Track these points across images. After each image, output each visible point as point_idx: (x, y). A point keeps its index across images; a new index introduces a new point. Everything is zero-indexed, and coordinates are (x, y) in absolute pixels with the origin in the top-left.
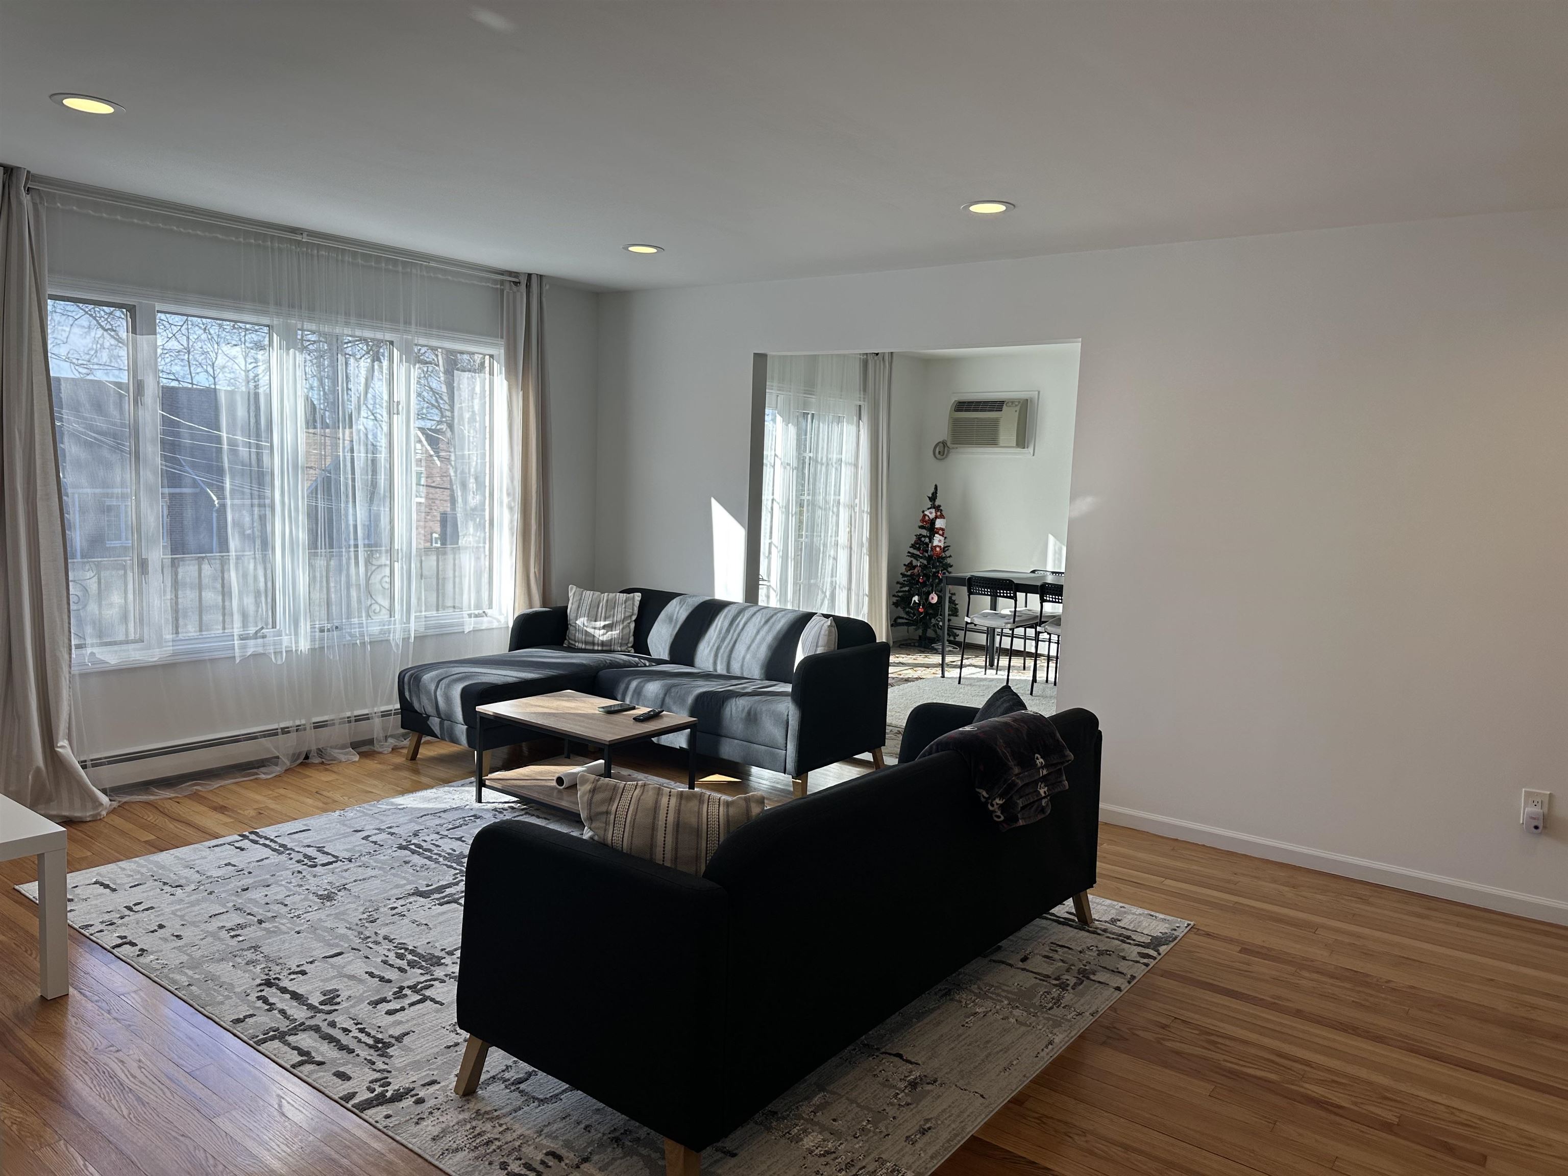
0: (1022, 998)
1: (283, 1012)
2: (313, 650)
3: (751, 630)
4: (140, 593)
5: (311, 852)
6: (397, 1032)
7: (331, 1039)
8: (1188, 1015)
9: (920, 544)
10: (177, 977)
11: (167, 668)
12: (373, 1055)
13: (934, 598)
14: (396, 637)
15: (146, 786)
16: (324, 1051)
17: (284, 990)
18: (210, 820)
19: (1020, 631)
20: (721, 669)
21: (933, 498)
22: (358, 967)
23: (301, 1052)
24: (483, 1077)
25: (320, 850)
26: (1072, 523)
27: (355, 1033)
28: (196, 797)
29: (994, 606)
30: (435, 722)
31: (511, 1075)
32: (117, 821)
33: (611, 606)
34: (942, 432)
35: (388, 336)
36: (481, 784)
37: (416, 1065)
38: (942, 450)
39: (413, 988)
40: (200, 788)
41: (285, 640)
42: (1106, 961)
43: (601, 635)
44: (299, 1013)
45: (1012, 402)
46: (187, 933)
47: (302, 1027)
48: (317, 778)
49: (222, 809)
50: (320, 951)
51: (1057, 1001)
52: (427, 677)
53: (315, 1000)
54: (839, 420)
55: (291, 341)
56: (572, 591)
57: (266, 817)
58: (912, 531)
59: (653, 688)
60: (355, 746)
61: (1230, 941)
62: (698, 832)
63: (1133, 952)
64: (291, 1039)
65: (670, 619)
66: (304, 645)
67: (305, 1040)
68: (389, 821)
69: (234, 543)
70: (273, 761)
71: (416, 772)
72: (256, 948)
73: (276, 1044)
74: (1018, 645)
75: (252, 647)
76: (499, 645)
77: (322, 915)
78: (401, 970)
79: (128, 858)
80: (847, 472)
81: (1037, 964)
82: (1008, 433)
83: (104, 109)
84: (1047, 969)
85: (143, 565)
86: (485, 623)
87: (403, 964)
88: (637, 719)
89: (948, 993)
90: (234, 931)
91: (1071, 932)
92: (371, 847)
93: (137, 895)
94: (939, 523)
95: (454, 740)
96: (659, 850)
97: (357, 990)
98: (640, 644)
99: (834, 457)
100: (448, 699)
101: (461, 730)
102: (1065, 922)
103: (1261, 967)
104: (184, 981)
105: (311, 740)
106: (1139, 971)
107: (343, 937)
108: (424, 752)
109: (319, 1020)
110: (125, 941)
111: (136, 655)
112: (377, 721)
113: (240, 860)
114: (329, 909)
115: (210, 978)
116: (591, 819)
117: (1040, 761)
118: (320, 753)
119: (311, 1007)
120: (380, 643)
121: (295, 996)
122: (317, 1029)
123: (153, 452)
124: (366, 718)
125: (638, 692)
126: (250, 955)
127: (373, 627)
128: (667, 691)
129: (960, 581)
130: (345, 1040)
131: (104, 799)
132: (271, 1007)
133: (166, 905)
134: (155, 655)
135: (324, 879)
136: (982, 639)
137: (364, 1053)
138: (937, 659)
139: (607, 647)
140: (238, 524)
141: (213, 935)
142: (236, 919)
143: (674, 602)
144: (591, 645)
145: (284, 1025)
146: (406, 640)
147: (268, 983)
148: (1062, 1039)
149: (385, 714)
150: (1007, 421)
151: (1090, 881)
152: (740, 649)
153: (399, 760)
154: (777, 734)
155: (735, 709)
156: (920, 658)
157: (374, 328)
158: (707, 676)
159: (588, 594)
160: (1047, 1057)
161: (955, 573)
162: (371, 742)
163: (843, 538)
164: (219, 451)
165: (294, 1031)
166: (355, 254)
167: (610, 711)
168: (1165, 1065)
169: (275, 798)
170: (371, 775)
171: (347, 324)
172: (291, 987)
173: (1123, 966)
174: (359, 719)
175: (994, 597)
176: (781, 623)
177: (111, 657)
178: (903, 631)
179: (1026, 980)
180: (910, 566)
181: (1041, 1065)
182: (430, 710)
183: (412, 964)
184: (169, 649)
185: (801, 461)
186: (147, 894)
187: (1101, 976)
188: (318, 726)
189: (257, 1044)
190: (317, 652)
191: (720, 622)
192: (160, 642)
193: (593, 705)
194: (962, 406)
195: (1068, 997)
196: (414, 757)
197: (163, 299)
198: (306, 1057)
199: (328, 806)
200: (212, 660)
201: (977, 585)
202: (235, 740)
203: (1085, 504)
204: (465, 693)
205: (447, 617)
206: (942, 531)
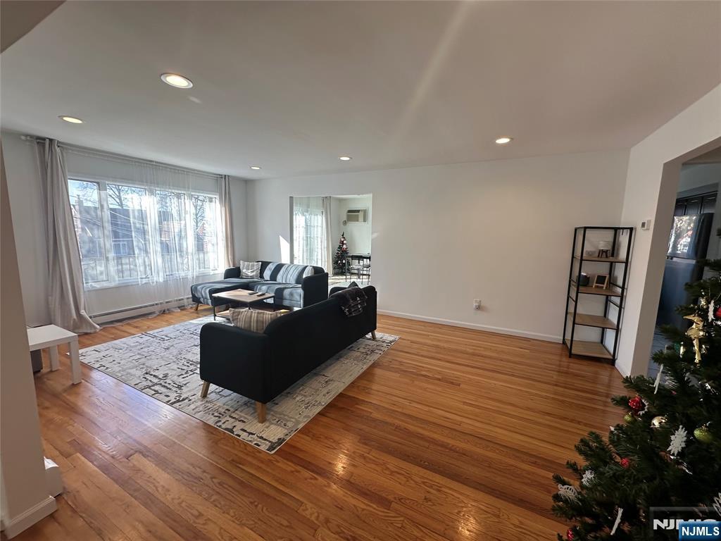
0: (356, 359)
1: (150, 381)
2: (164, 281)
3: (292, 270)
4: (106, 267)
5: (163, 337)
6: (184, 383)
7: (164, 386)
8: (397, 359)
9: (340, 247)
10: (117, 374)
11: (117, 288)
12: (177, 389)
13: (344, 261)
14: (190, 277)
15: (112, 322)
16: (163, 390)
17: (151, 375)
18: (132, 330)
19: (365, 269)
20: (284, 282)
21: (343, 235)
22: (175, 366)
23: (155, 391)
24: (209, 392)
25: (166, 336)
26: (372, 240)
27: (172, 384)
28: (129, 324)
29: (359, 263)
30: (202, 300)
31: (218, 391)
32: (103, 333)
33: (253, 266)
34: (345, 218)
35: (184, 192)
36: (215, 316)
37: (189, 391)
38: (345, 223)
39: (191, 371)
40: (130, 322)
41: (155, 278)
42: (379, 348)
43: (250, 274)
44: (156, 380)
45: (362, 211)
46: (122, 362)
47: (156, 384)
48: (167, 317)
49: (137, 327)
50: (163, 363)
51: (365, 358)
52: (199, 287)
53: (161, 377)
54: (317, 215)
55: (152, 193)
56: (241, 262)
57: (149, 328)
58: (338, 244)
59: (264, 288)
60: (179, 307)
61: (409, 340)
62: (263, 322)
63: (385, 345)
64: (152, 388)
65: (270, 269)
66: (161, 280)
67: (157, 388)
68: (189, 327)
69: (137, 252)
70: (154, 313)
71: (197, 313)
72: (144, 364)
73: (148, 389)
74: (365, 272)
75: (144, 281)
76: (221, 278)
77: (166, 354)
78: (188, 366)
79: (105, 342)
80: (320, 229)
81: (361, 350)
82: (361, 218)
83: (80, 122)
84: (364, 351)
85: (107, 259)
86: (216, 272)
87: (189, 365)
88: (258, 296)
89: (338, 359)
90: (137, 360)
91: (370, 341)
92: (182, 334)
93: (107, 352)
94: (345, 242)
95: (208, 304)
96: (252, 327)
97: (174, 373)
98: (261, 276)
99: (316, 224)
100: (205, 293)
101: (210, 301)
102: (370, 339)
103: (415, 346)
104: (120, 375)
105: (165, 307)
106: (386, 349)
107: (171, 359)
108: (199, 308)
109: (162, 382)
110: (102, 366)
111: (105, 285)
112: (185, 300)
113: (141, 341)
114: (168, 352)
115: (128, 373)
116: (233, 320)
117: (358, 299)
118: (168, 310)
119: (160, 379)
120: (185, 279)
121: (155, 376)
122: (161, 384)
123: (108, 227)
124: (182, 299)
125: (260, 289)
126: (141, 366)
127: (182, 274)
128: (268, 288)
129: (349, 257)
130: (169, 386)
131: (98, 327)
132: (147, 379)
133: (116, 354)
134: (113, 284)
135: (167, 344)
136: (356, 272)
137: (175, 389)
138: (345, 277)
139: (252, 277)
140: (138, 246)
141: (131, 362)
142: (138, 357)
143: (271, 264)
144: (247, 277)
145: (150, 384)
146: (193, 277)
147: (147, 373)
148: (365, 367)
149: (188, 298)
150: (361, 215)
151: (376, 329)
152: (289, 276)
153: (193, 310)
154: (298, 298)
155: (286, 292)
156: (341, 277)
157: (178, 190)
158: (280, 284)
159: (246, 263)
160: (361, 371)
161: (349, 255)
162: (184, 306)
163: (320, 247)
164: (131, 226)
165: (153, 386)
166: (178, 170)
167: (251, 294)
168: (389, 371)
169: (154, 323)
170: (185, 315)
171: (170, 188)
172: (154, 374)
173: (382, 348)
174: (180, 300)
175: (359, 260)
176: (300, 269)
177: (97, 286)
178: (337, 270)
179: (359, 354)
180: (338, 253)
181: (360, 374)
182: (201, 296)
183: (191, 365)
184: (117, 282)
185: (307, 225)
186: (111, 352)
187: (377, 351)
188: (167, 302)
189: (141, 390)
190: (166, 282)
191: (283, 269)
192: (114, 281)
193: (246, 292)
194: (349, 211)
195: (368, 357)
196: (197, 309)
197: (108, 180)
198: (157, 392)
199: (170, 324)
200: (132, 285)
201: (354, 257)
202: (141, 307)
203: (375, 235)
204: (209, 291)
205: (206, 271)
206: (346, 244)
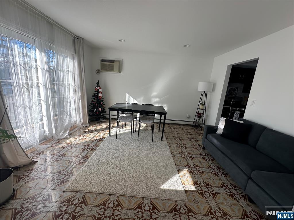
9: (94, 95)
13: (100, 109)
21: (98, 84)
34: (98, 66)
38: (98, 72)
45: (117, 61)
58: (93, 92)
82: (116, 69)
94: (100, 90)
99: (65, 69)
129: (106, 108)
150: (116, 65)
161: (106, 105)
163: (72, 95)
194: (103, 61)
206: (101, 92)
